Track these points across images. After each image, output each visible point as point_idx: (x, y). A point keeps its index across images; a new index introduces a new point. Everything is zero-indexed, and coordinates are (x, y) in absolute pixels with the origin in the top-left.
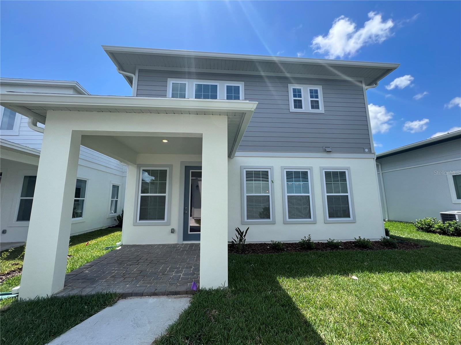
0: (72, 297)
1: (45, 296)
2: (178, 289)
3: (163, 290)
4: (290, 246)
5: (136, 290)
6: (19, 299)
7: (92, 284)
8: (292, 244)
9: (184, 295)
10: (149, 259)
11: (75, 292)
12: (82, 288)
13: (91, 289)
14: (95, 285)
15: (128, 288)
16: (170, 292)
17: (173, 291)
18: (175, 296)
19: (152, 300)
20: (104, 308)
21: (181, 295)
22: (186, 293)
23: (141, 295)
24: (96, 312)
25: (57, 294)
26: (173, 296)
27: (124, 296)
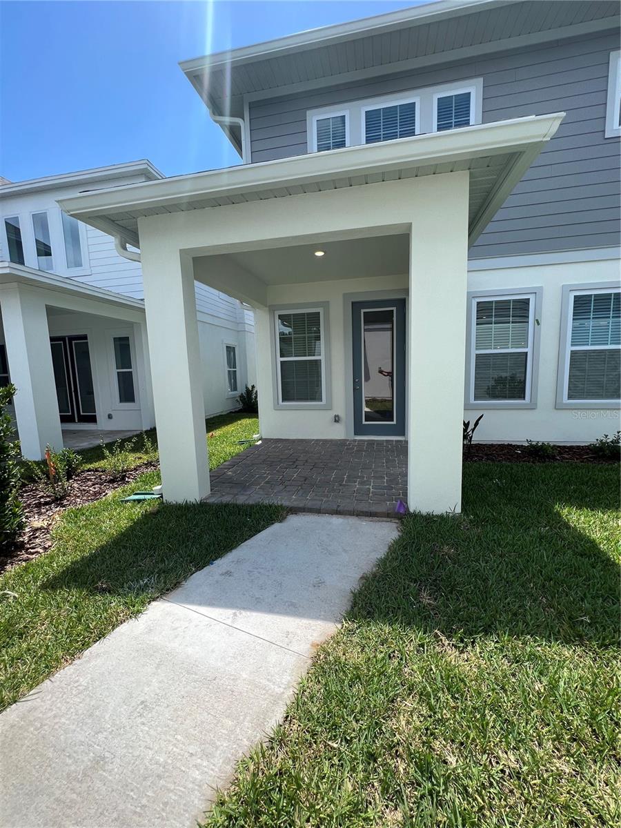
0: (227, 505)
1: (193, 500)
2: (374, 509)
3: (351, 508)
4: (566, 451)
5: (309, 504)
6: (164, 501)
7: (245, 491)
8: (571, 448)
9: (385, 519)
10: (309, 461)
11: (227, 499)
12: (232, 494)
13: (246, 497)
14: (248, 493)
15: (295, 500)
16: (362, 512)
17: (367, 510)
18: (371, 519)
19: (337, 521)
20: (273, 524)
21: (381, 519)
22: (388, 515)
23: (318, 511)
24: (264, 528)
25: (206, 499)
26: (367, 518)
27: (294, 511)
